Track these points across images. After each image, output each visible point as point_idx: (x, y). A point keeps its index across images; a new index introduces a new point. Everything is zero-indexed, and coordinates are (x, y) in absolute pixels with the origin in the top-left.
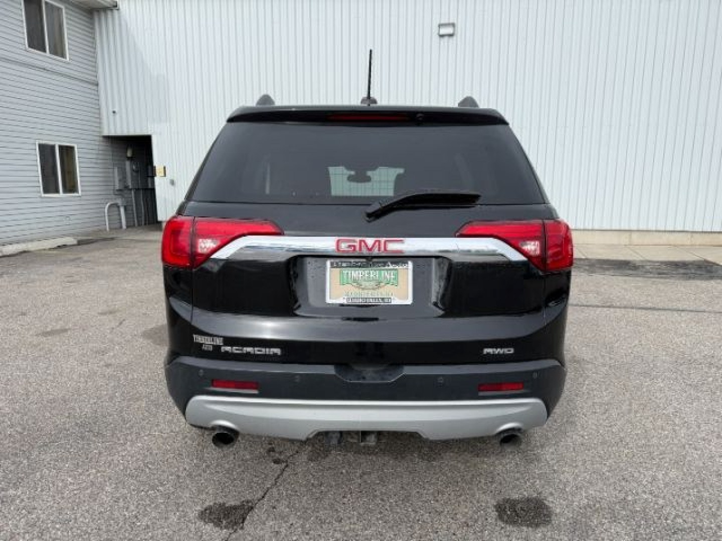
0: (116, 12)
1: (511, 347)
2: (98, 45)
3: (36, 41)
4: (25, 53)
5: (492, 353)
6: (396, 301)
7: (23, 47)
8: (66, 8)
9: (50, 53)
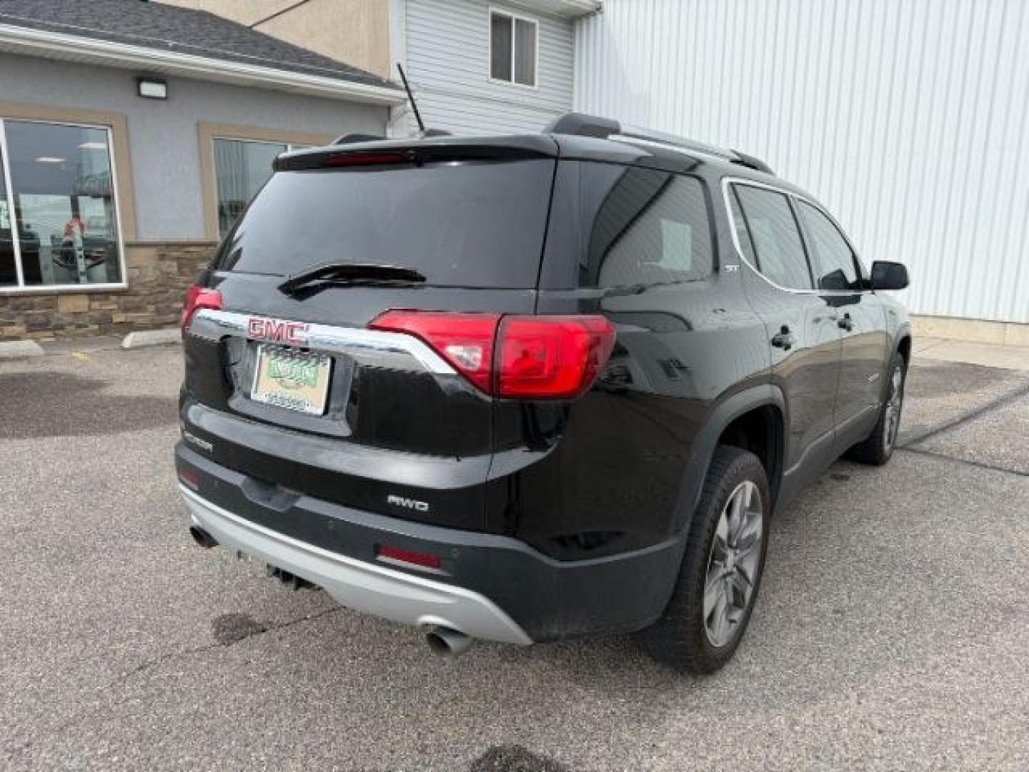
0: (599, 16)
1: (425, 501)
2: (576, 64)
3: (500, 69)
4: (485, 85)
5: (398, 504)
6: (308, 409)
7: (485, 79)
8: (541, 22)
9: (516, 81)
